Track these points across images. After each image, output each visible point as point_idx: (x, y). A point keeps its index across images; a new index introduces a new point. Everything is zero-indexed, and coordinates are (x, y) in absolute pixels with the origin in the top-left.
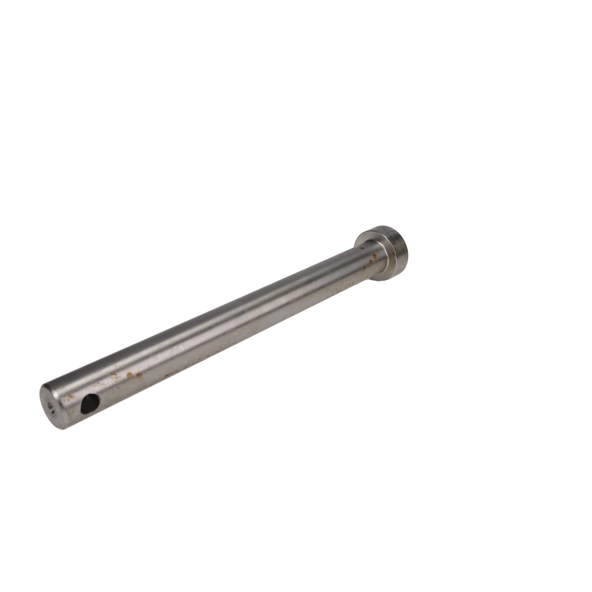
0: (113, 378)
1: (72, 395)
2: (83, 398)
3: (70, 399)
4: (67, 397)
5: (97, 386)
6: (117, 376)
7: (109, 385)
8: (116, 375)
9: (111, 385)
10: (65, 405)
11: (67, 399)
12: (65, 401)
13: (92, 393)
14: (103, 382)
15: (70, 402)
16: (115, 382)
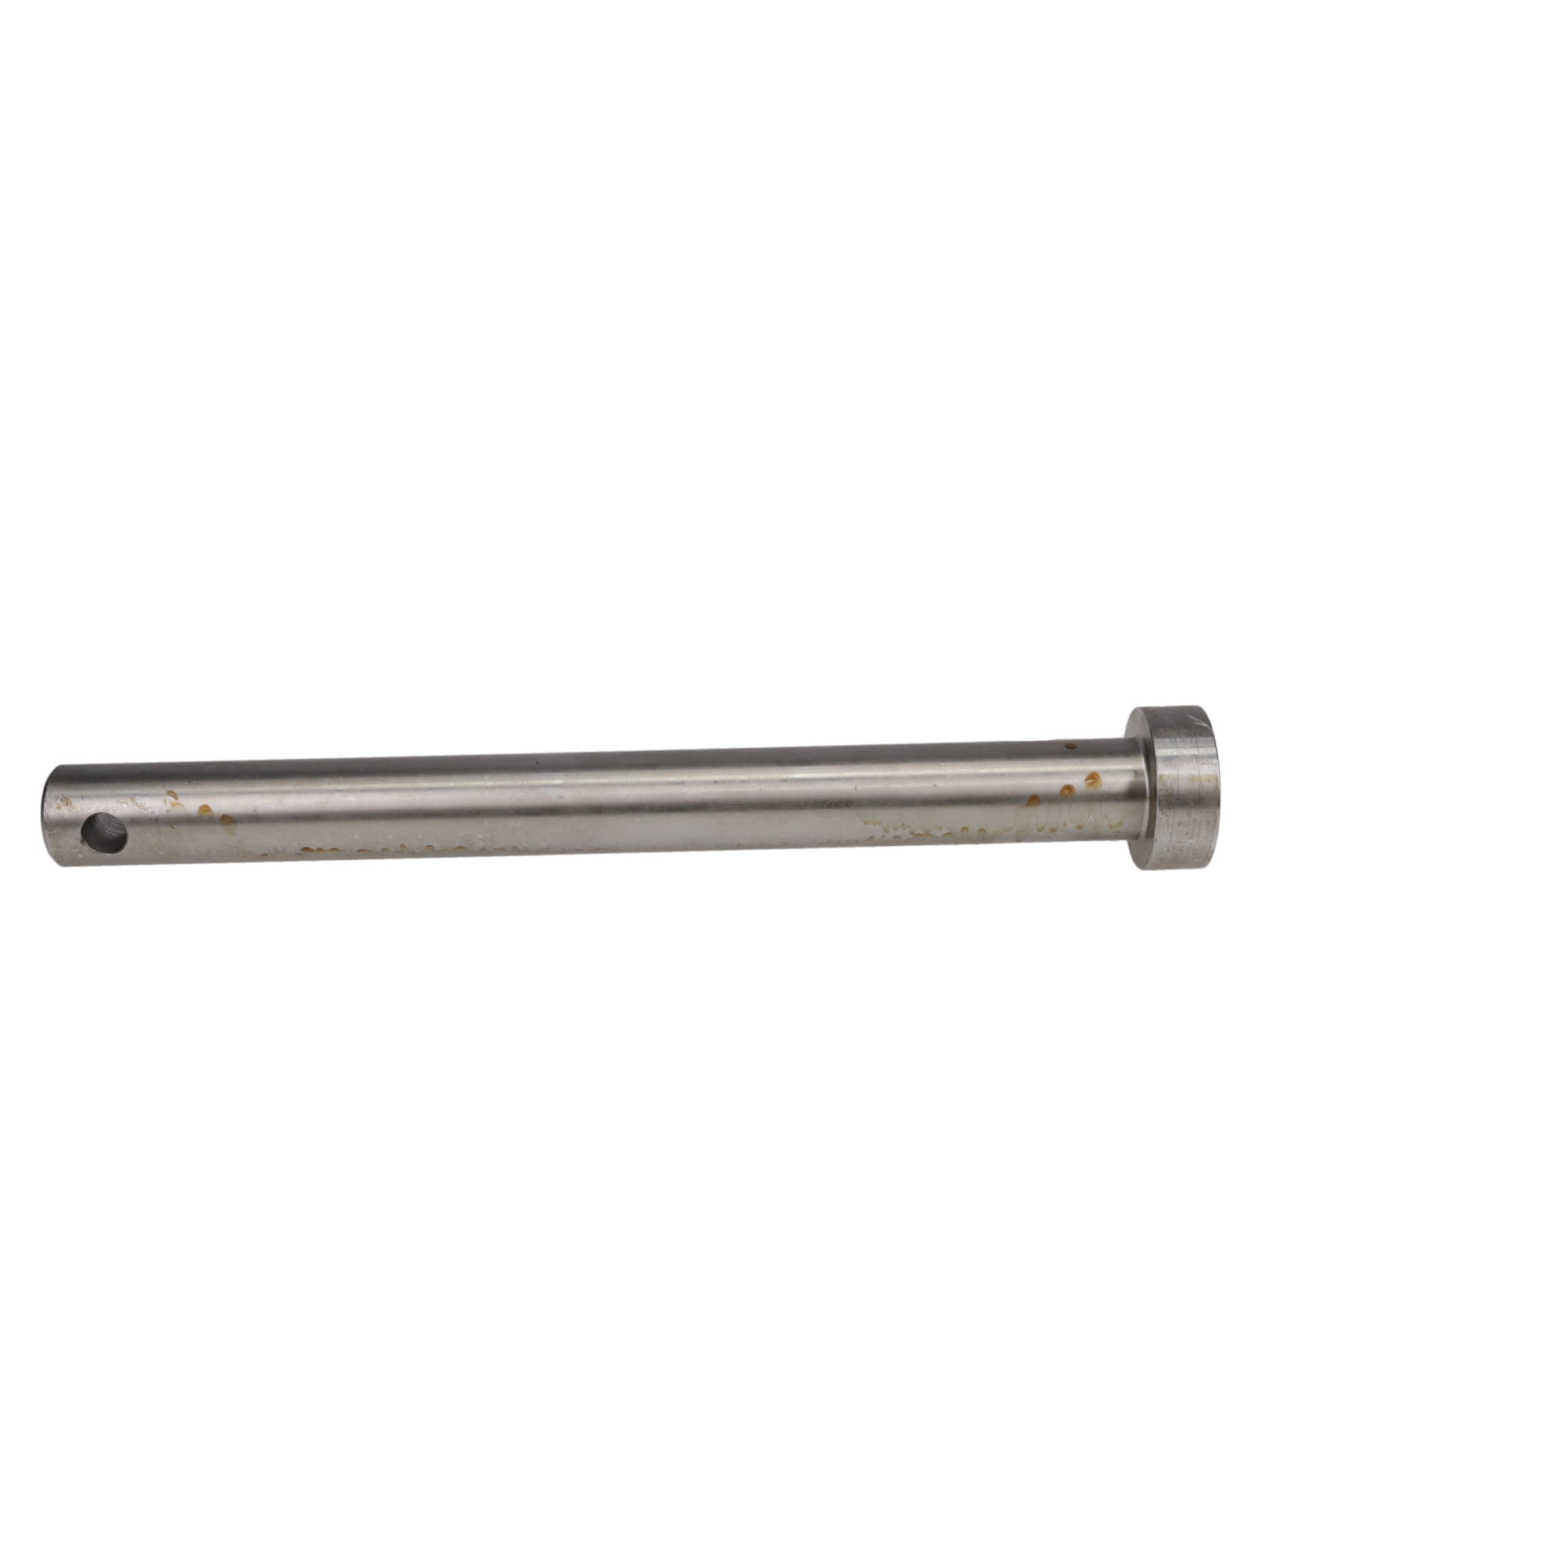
0: (168, 802)
1: (71, 800)
2: (89, 815)
3: (62, 807)
4: (59, 801)
5: (127, 804)
6: (176, 801)
7: (152, 813)
8: (176, 799)
9: (156, 814)
10: (49, 814)
11: (58, 804)
12: (51, 807)
13: (111, 812)
14: (143, 802)
15: (60, 811)
16: (167, 811)
